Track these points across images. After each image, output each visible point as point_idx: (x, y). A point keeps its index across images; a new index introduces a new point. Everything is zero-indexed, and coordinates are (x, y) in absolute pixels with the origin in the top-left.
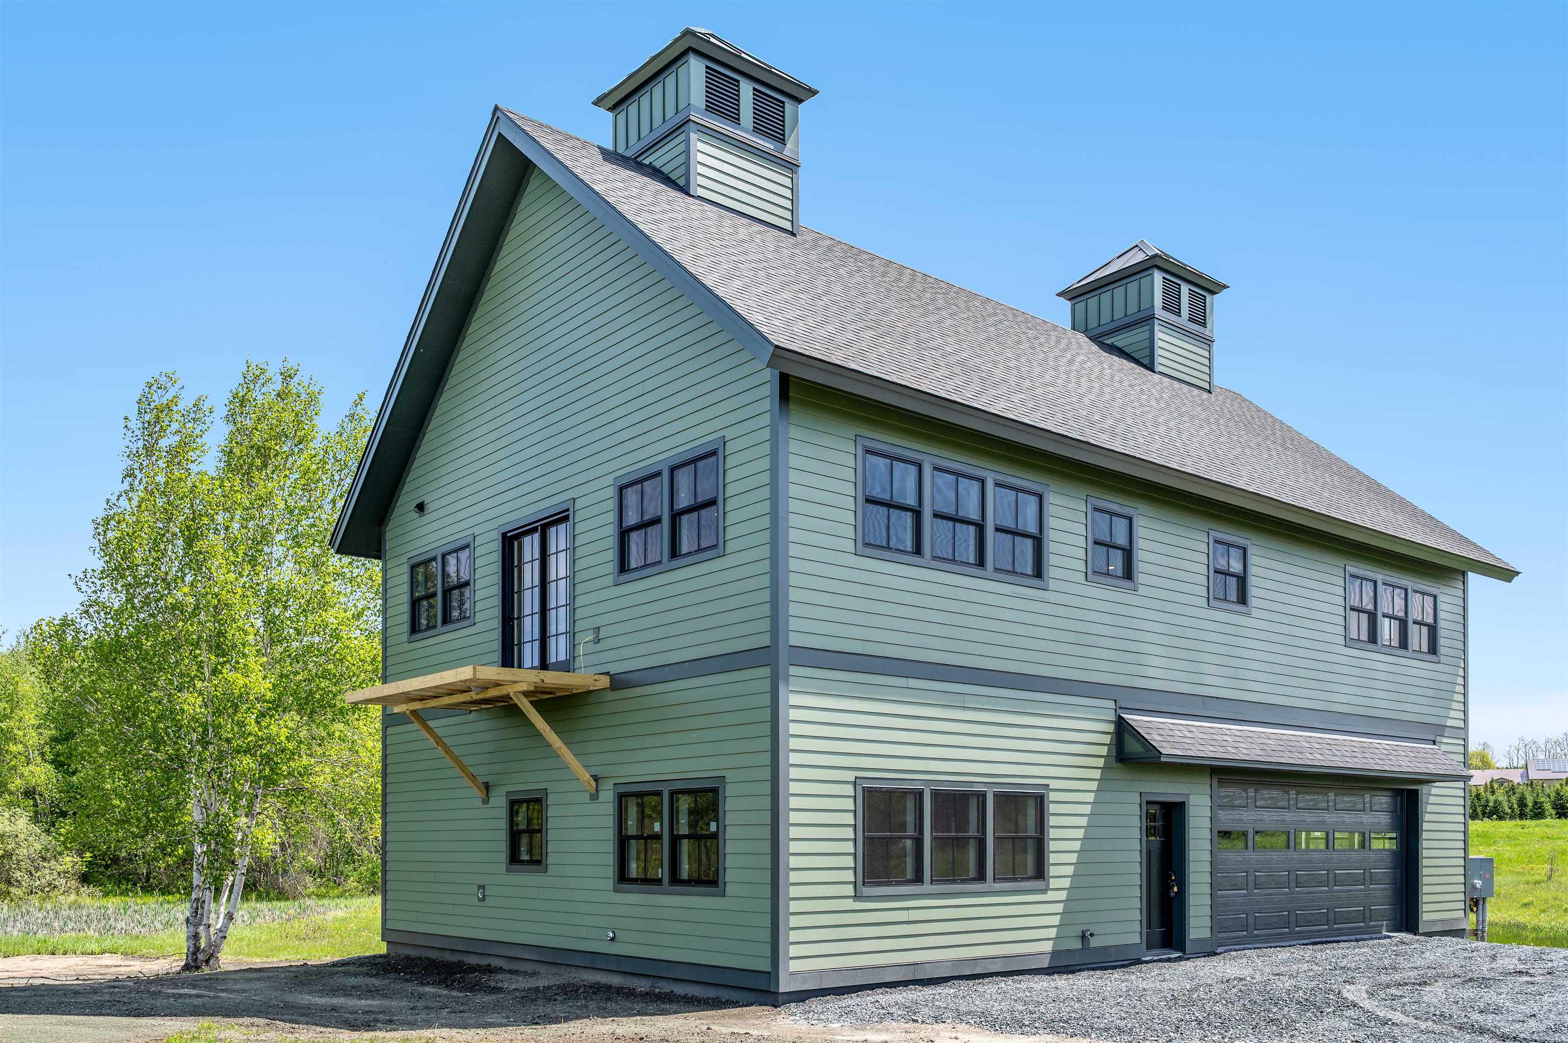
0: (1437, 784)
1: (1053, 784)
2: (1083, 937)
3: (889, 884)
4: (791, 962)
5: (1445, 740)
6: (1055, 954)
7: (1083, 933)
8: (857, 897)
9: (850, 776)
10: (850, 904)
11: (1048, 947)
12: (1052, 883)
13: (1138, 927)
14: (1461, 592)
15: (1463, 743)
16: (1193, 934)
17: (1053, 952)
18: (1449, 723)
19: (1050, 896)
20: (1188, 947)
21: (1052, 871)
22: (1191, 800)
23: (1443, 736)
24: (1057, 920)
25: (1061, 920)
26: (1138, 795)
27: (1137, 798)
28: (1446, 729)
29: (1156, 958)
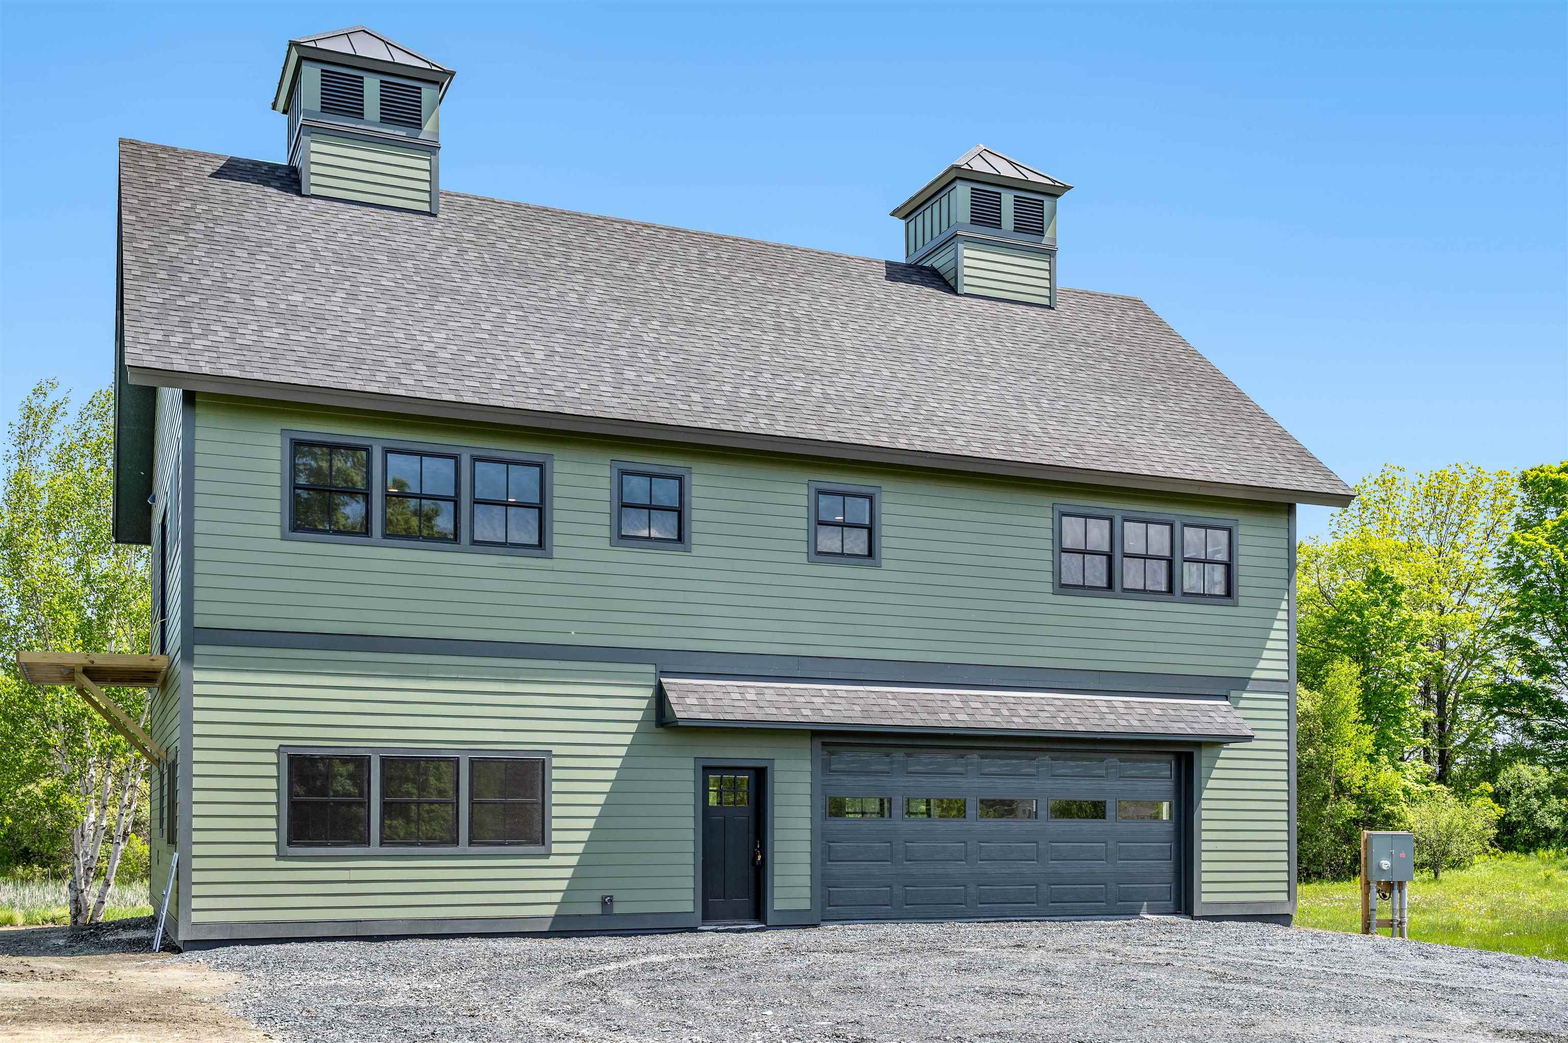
0: (1231, 746)
1: (556, 750)
2: (604, 903)
3: (325, 845)
4: (193, 913)
5: (1245, 695)
6: (557, 918)
7: (604, 898)
8: (279, 857)
9: (275, 744)
10: (272, 863)
11: (551, 911)
12: (555, 848)
13: (690, 895)
14: (1282, 520)
15: (1286, 697)
16: (778, 905)
17: (556, 916)
18: (1256, 674)
19: (552, 860)
20: (771, 919)
21: (555, 836)
22: (778, 765)
23: (1244, 690)
24: (563, 885)
25: (569, 885)
26: (692, 760)
27: (691, 763)
28: (1251, 682)
29: (721, 928)
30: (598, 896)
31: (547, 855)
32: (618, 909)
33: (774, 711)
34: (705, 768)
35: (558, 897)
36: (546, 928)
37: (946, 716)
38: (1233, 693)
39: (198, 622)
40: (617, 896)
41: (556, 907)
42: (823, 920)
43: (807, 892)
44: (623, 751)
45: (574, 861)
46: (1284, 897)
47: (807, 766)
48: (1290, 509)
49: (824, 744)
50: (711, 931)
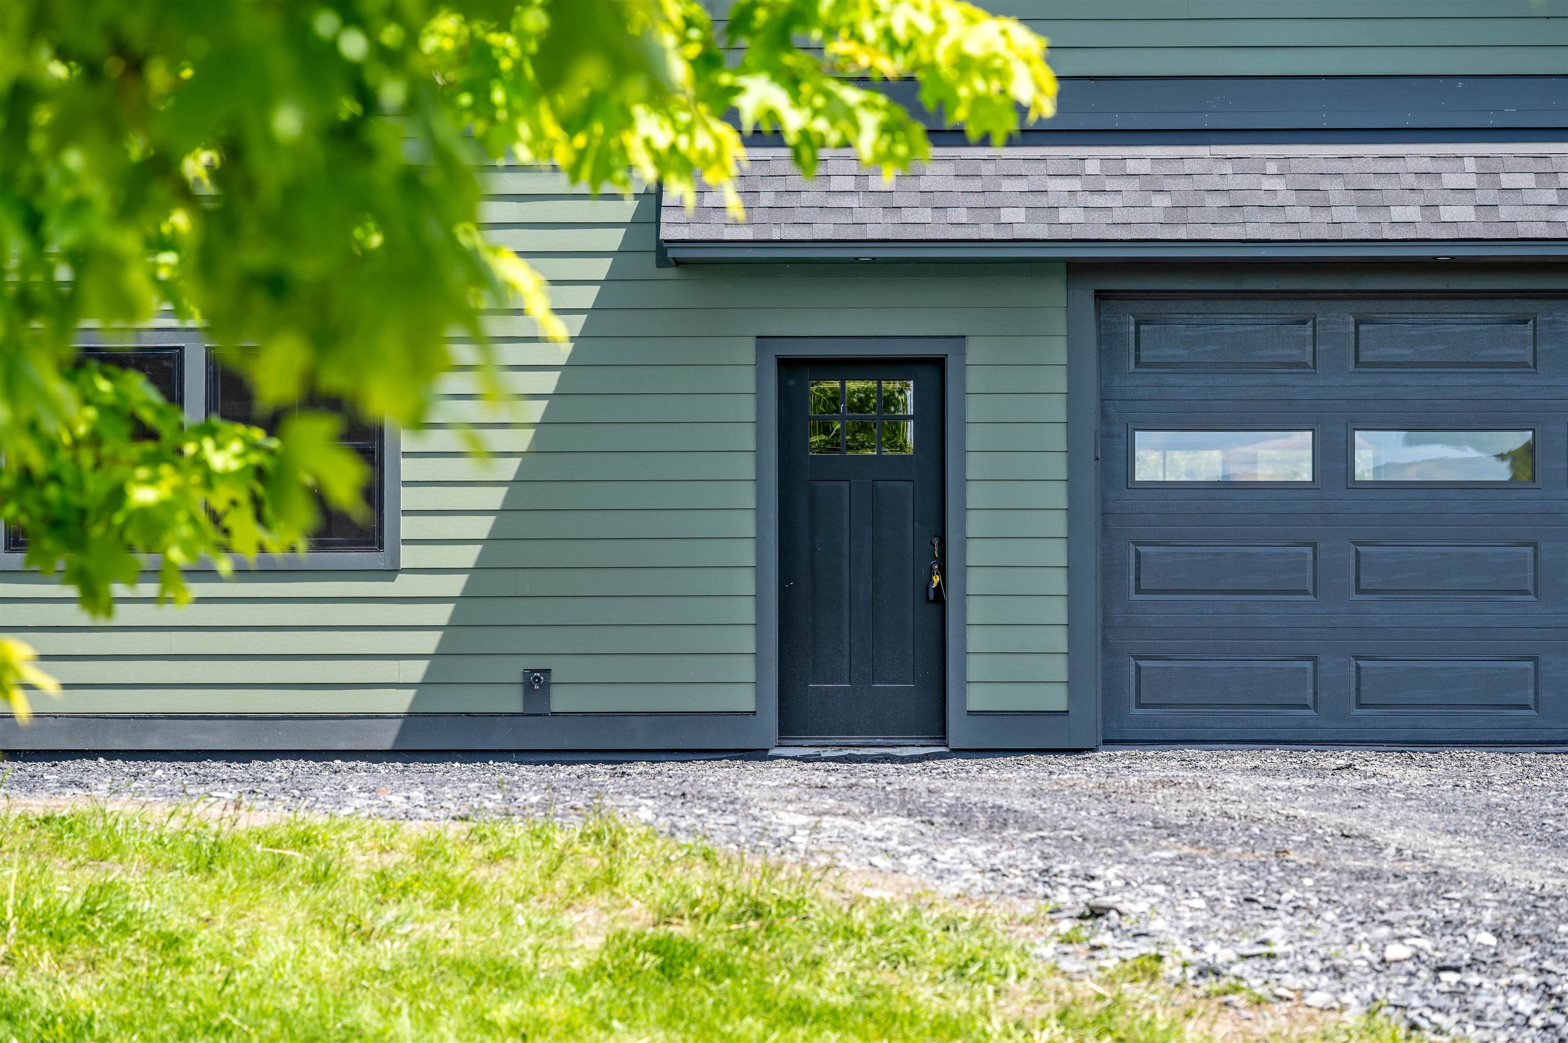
2: (528, 686)
6: (413, 718)
7: (527, 675)
11: (400, 702)
12: (408, 556)
13: (746, 670)
16: (978, 699)
17: (410, 716)
19: (403, 585)
20: (956, 735)
21: (409, 527)
22: (974, 352)
24: (430, 642)
25: (442, 642)
26: (752, 344)
27: (747, 351)
29: (829, 753)
30: (514, 671)
31: (391, 572)
32: (560, 701)
33: (926, 215)
34: (786, 365)
35: (416, 671)
36: (387, 743)
37: (1413, 213)
40: (560, 671)
41: (411, 693)
42: (1106, 742)
43: (1058, 668)
45: (455, 585)
47: (1059, 351)
49: (1101, 296)
50: (794, 758)
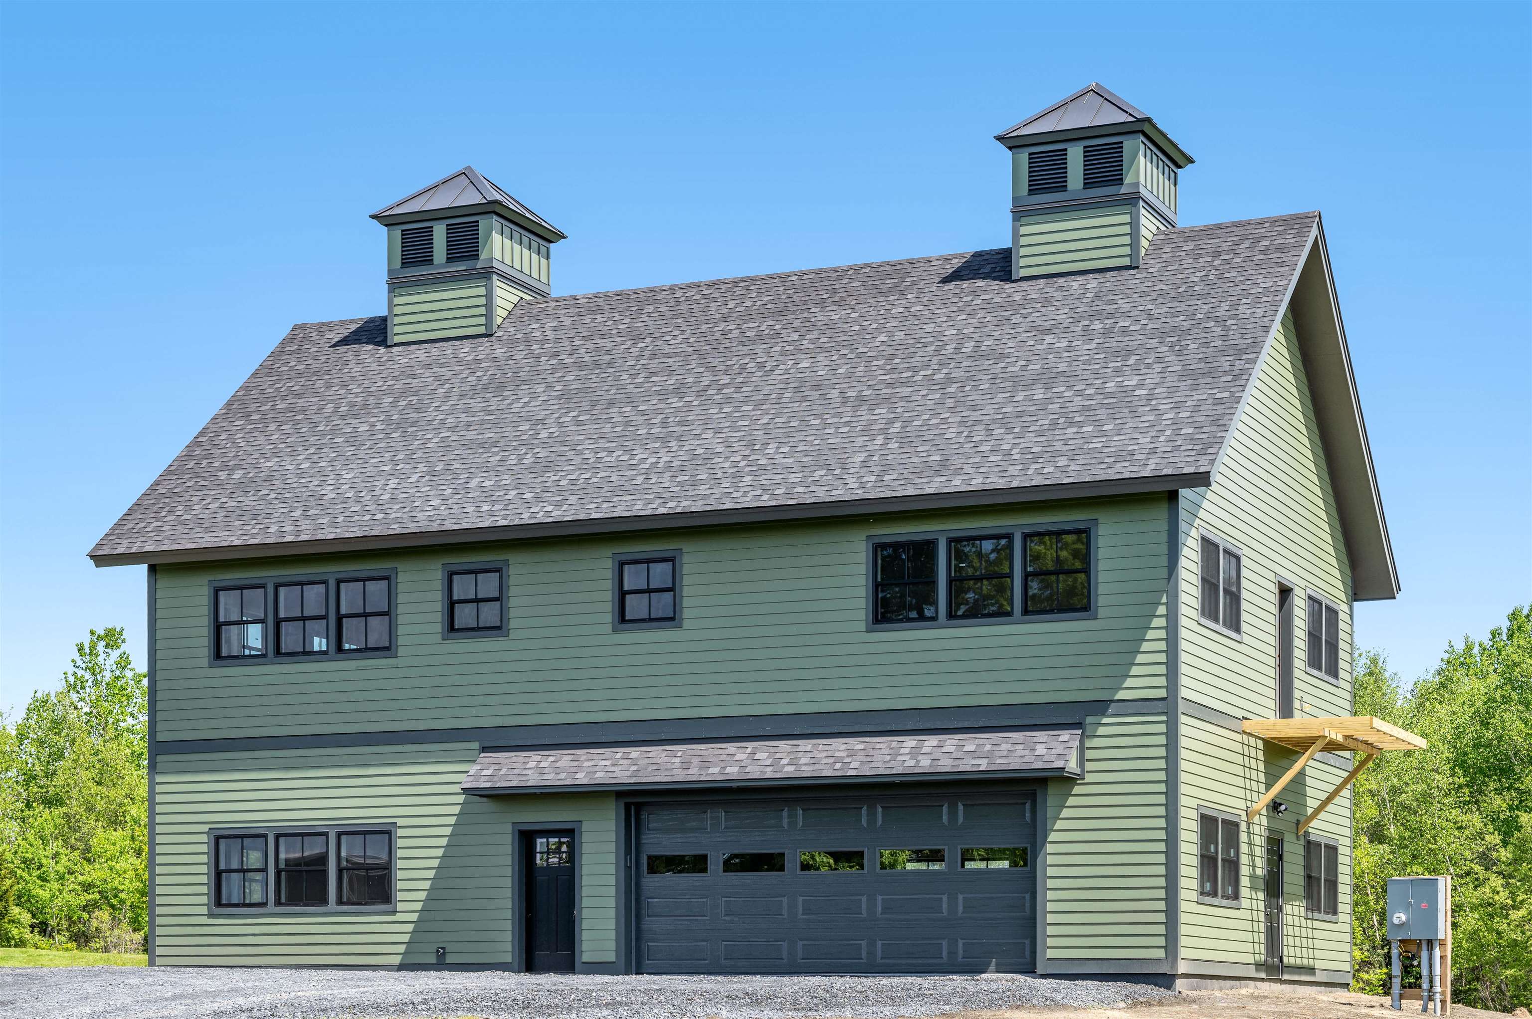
1: (400, 822)
2: (437, 954)
4: (158, 959)
5: (1105, 720)
7: (438, 949)
8: (210, 915)
9: (205, 828)
10: (205, 920)
11: (396, 960)
12: (400, 906)
13: (509, 947)
14: (1161, 512)
15: (1164, 718)
16: (586, 957)
18: (1121, 695)
19: (399, 917)
20: (578, 968)
21: (400, 896)
22: (585, 827)
23: (1104, 714)
24: (407, 938)
25: (411, 938)
26: (510, 825)
27: (509, 828)
28: (1113, 704)
30: (433, 948)
31: (395, 912)
32: (449, 959)
34: (521, 833)
35: (402, 949)
38: (1089, 720)
39: (160, 737)
40: (449, 948)
41: (401, 957)
43: (612, 946)
44: (452, 820)
45: (415, 917)
46: (1161, 953)
47: (613, 826)
48: (1173, 496)
